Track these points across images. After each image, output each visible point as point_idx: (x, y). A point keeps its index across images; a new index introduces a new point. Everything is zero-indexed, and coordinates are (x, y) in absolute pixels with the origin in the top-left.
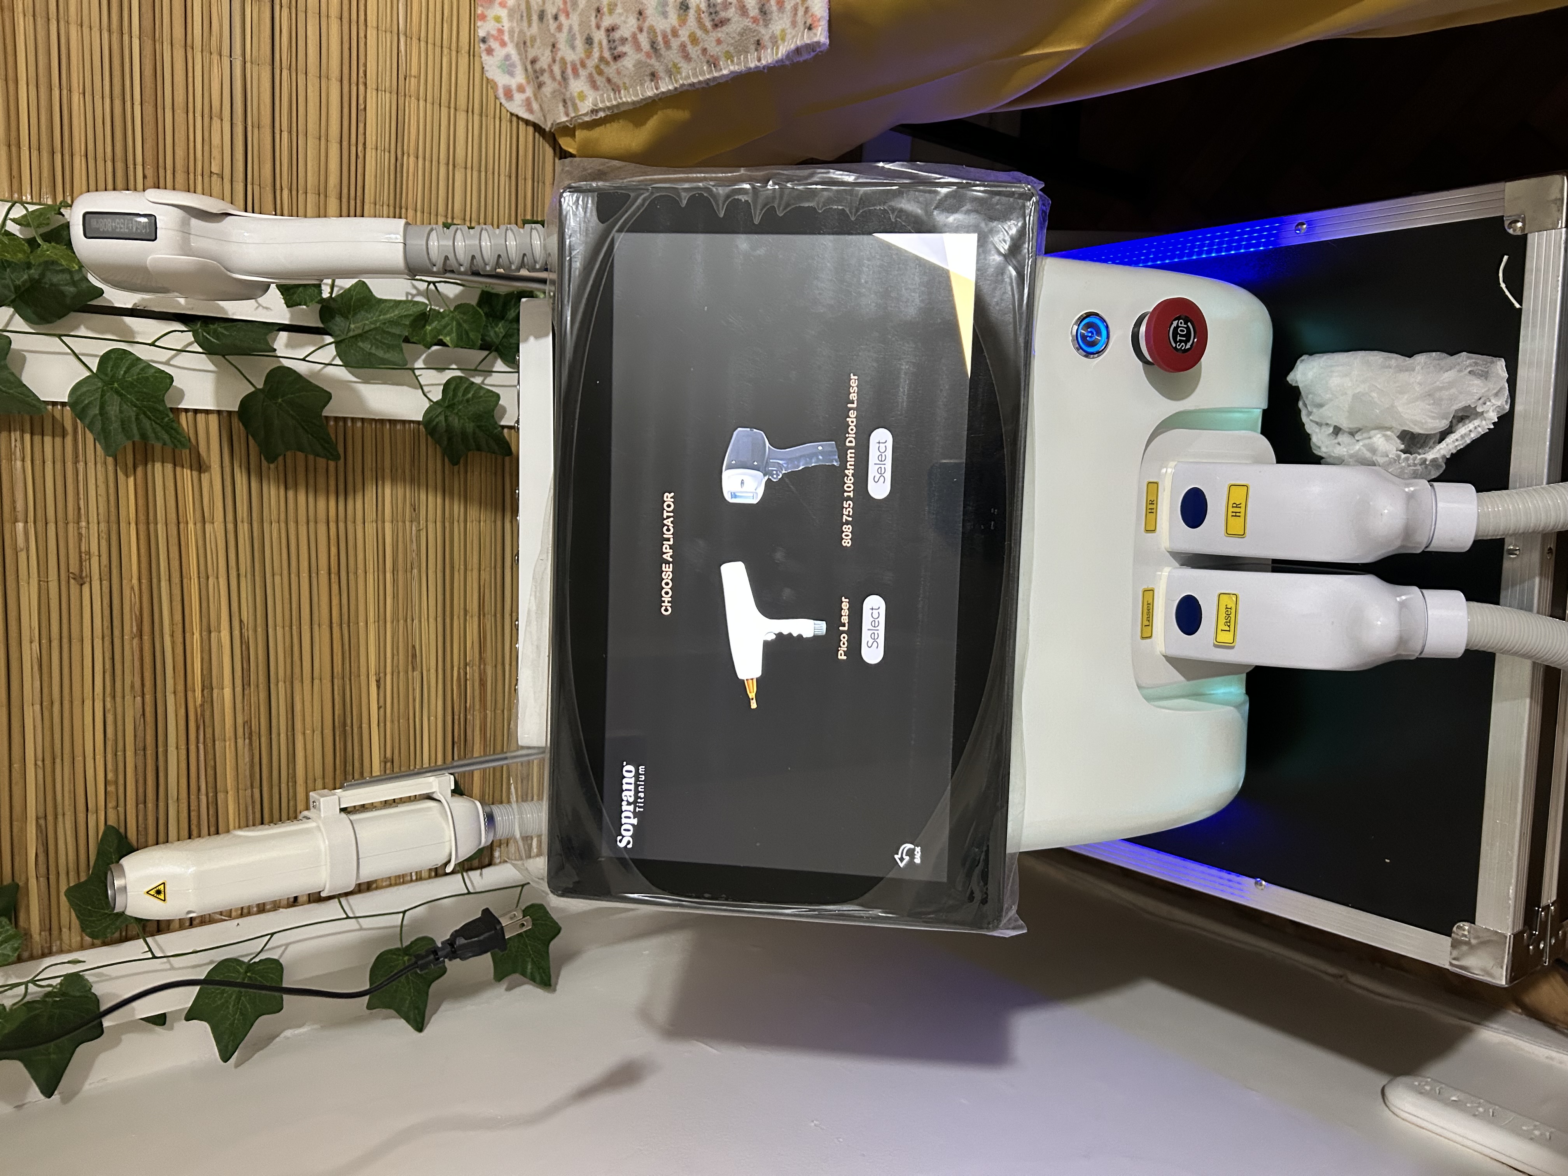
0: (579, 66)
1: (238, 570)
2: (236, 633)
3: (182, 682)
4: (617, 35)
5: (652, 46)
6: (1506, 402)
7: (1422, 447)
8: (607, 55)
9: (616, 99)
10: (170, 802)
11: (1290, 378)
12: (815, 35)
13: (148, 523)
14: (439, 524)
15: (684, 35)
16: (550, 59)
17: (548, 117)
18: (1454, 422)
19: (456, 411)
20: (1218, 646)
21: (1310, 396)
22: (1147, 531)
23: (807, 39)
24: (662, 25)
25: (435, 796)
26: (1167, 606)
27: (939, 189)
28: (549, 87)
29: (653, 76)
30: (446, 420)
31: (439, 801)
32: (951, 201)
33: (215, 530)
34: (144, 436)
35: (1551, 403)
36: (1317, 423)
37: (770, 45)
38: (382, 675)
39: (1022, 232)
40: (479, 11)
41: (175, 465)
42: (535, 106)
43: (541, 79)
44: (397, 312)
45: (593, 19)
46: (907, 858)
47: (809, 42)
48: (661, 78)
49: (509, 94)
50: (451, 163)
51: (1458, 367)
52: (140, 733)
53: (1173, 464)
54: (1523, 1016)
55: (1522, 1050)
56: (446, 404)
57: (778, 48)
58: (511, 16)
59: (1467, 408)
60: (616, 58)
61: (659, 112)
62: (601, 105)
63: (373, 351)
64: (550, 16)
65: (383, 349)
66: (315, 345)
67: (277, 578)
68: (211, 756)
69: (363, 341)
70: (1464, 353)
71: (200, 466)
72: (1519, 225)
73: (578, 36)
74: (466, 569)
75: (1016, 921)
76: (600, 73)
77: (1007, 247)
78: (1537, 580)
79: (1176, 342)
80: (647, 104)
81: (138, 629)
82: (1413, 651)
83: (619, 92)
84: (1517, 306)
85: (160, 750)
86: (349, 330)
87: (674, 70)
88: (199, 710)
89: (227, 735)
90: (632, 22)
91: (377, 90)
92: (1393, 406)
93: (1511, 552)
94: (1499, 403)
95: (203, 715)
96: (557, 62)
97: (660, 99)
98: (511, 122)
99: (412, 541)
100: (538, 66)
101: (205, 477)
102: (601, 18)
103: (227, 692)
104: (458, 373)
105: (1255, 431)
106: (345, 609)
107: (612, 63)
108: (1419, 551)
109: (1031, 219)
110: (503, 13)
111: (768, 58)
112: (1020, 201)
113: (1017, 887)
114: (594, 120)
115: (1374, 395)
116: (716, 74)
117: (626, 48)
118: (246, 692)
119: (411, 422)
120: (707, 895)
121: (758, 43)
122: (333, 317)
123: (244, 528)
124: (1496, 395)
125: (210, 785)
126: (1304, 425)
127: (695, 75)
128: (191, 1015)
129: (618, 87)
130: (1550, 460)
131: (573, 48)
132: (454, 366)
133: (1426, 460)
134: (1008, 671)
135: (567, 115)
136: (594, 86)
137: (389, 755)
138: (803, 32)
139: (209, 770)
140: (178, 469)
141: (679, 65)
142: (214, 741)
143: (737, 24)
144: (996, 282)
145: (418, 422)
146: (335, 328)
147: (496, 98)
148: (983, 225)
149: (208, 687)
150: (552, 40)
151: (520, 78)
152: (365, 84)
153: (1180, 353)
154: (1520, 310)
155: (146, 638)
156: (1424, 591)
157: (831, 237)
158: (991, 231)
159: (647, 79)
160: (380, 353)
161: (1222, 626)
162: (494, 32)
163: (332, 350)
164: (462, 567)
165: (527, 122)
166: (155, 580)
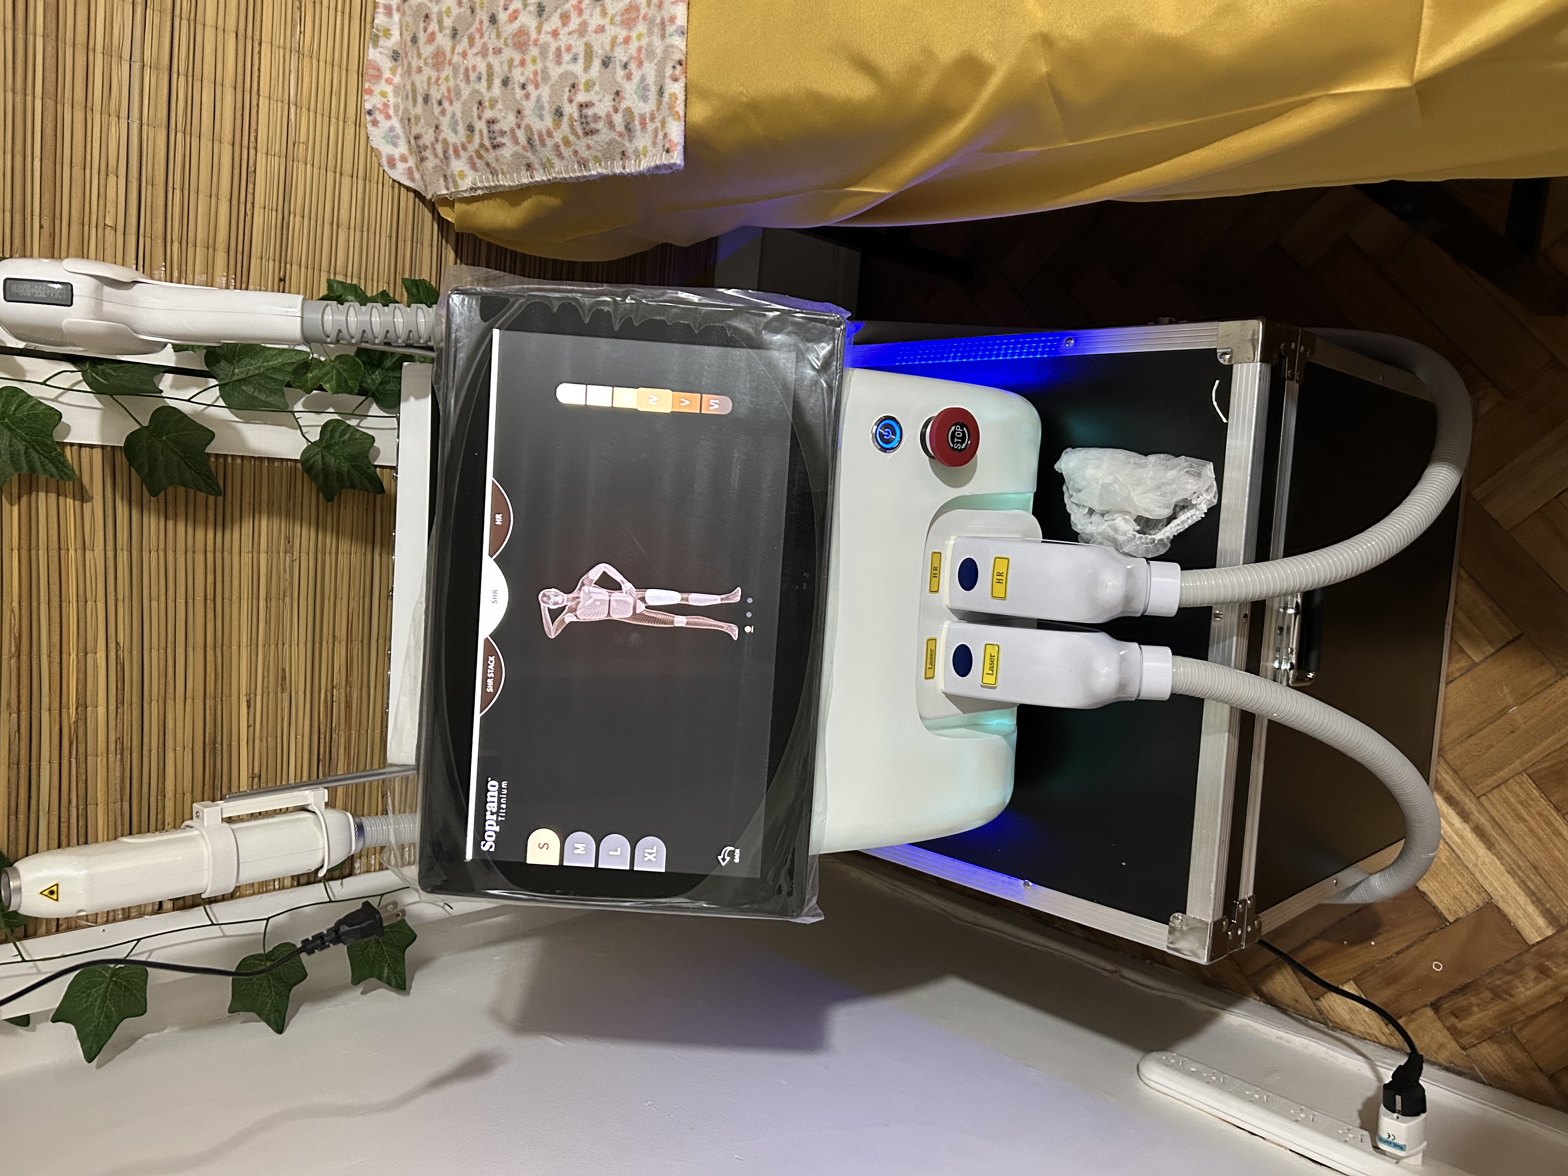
0: (460, 148)
1: (116, 595)
2: (112, 654)
3: (58, 699)
4: (496, 127)
5: (529, 142)
6: (1214, 497)
7: (1153, 529)
8: (487, 143)
9: (493, 181)
10: (41, 813)
11: (1056, 466)
12: (672, 157)
13: (30, 550)
14: (312, 556)
15: (558, 137)
16: (433, 138)
17: (429, 188)
18: (1178, 509)
19: (332, 451)
20: (984, 686)
21: (1071, 482)
22: (931, 592)
23: (665, 160)
24: (538, 126)
25: (310, 808)
26: (947, 653)
27: (767, 313)
28: (431, 163)
29: (529, 166)
30: (323, 459)
31: (314, 812)
32: (775, 324)
33: (95, 557)
34: (32, 469)
35: (1247, 499)
36: (1077, 505)
37: (634, 157)
38: (252, 696)
39: (831, 353)
40: (367, 85)
41: (59, 496)
42: (417, 176)
43: (423, 153)
44: (280, 360)
45: (475, 109)
46: (728, 859)
47: (666, 163)
48: (536, 169)
49: (392, 163)
50: (335, 224)
51: (1178, 468)
52: (15, 747)
53: (953, 538)
54: (1262, 1004)
55: (1258, 1031)
56: (323, 445)
57: (640, 161)
58: (396, 91)
59: (1185, 500)
60: (495, 147)
61: (533, 197)
62: (479, 185)
63: (256, 394)
64: (434, 101)
65: (265, 393)
66: (199, 387)
67: (154, 604)
68: (82, 771)
69: (246, 385)
70: (1183, 457)
71: (83, 496)
72: (1228, 357)
73: (460, 123)
74: (335, 598)
75: (815, 910)
76: (480, 157)
77: (819, 364)
78: (1235, 638)
79: (953, 443)
80: (522, 189)
81: (16, 649)
82: (1131, 693)
83: (497, 176)
84: (1225, 421)
85: (34, 764)
86: (233, 375)
87: (548, 165)
88: (73, 727)
89: (99, 751)
90: (511, 118)
91: (267, 154)
92: (1129, 496)
93: (1217, 616)
94: (1209, 498)
95: (76, 732)
96: (440, 143)
97: (534, 186)
98: (393, 187)
99: (285, 571)
100: (421, 142)
101: (87, 507)
102: (482, 111)
103: (101, 710)
104: (336, 417)
105: (1026, 510)
106: (219, 633)
107: (491, 151)
108: (1139, 615)
109: (839, 343)
110: (389, 89)
111: (632, 168)
112: (831, 328)
113: (817, 882)
114: (473, 196)
115: (1116, 486)
116: (585, 174)
117: (504, 140)
118: (119, 711)
119: (288, 460)
120: (558, 891)
121: (623, 153)
122: (218, 362)
123: (123, 556)
124: (1207, 490)
125: (80, 798)
126: (1065, 505)
127: (567, 172)
128: (58, 1017)
129: (496, 171)
130: (1246, 544)
131: (455, 131)
132: (331, 410)
133: (1154, 540)
134: (814, 705)
135: (448, 189)
136: (474, 167)
137: (256, 771)
138: (662, 154)
139: (80, 784)
140: (61, 499)
141: (554, 161)
142: (86, 757)
143: (605, 135)
144: (811, 391)
145: (296, 461)
146: (220, 372)
147: (379, 165)
148: (801, 345)
149: (82, 705)
150: (436, 122)
151: (403, 148)
152: (256, 149)
153: (957, 452)
154: (1227, 424)
155: (24, 657)
156: (1142, 647)
157: (678, 346)
158: (807, 349)
159: (524, 168)
160: (263, 397)
161: (987, 671)
162: (380, 106)
163: (216, 391)
164: (332, 596)
165: (408, 189)
166: (34, 603)
